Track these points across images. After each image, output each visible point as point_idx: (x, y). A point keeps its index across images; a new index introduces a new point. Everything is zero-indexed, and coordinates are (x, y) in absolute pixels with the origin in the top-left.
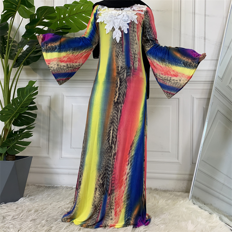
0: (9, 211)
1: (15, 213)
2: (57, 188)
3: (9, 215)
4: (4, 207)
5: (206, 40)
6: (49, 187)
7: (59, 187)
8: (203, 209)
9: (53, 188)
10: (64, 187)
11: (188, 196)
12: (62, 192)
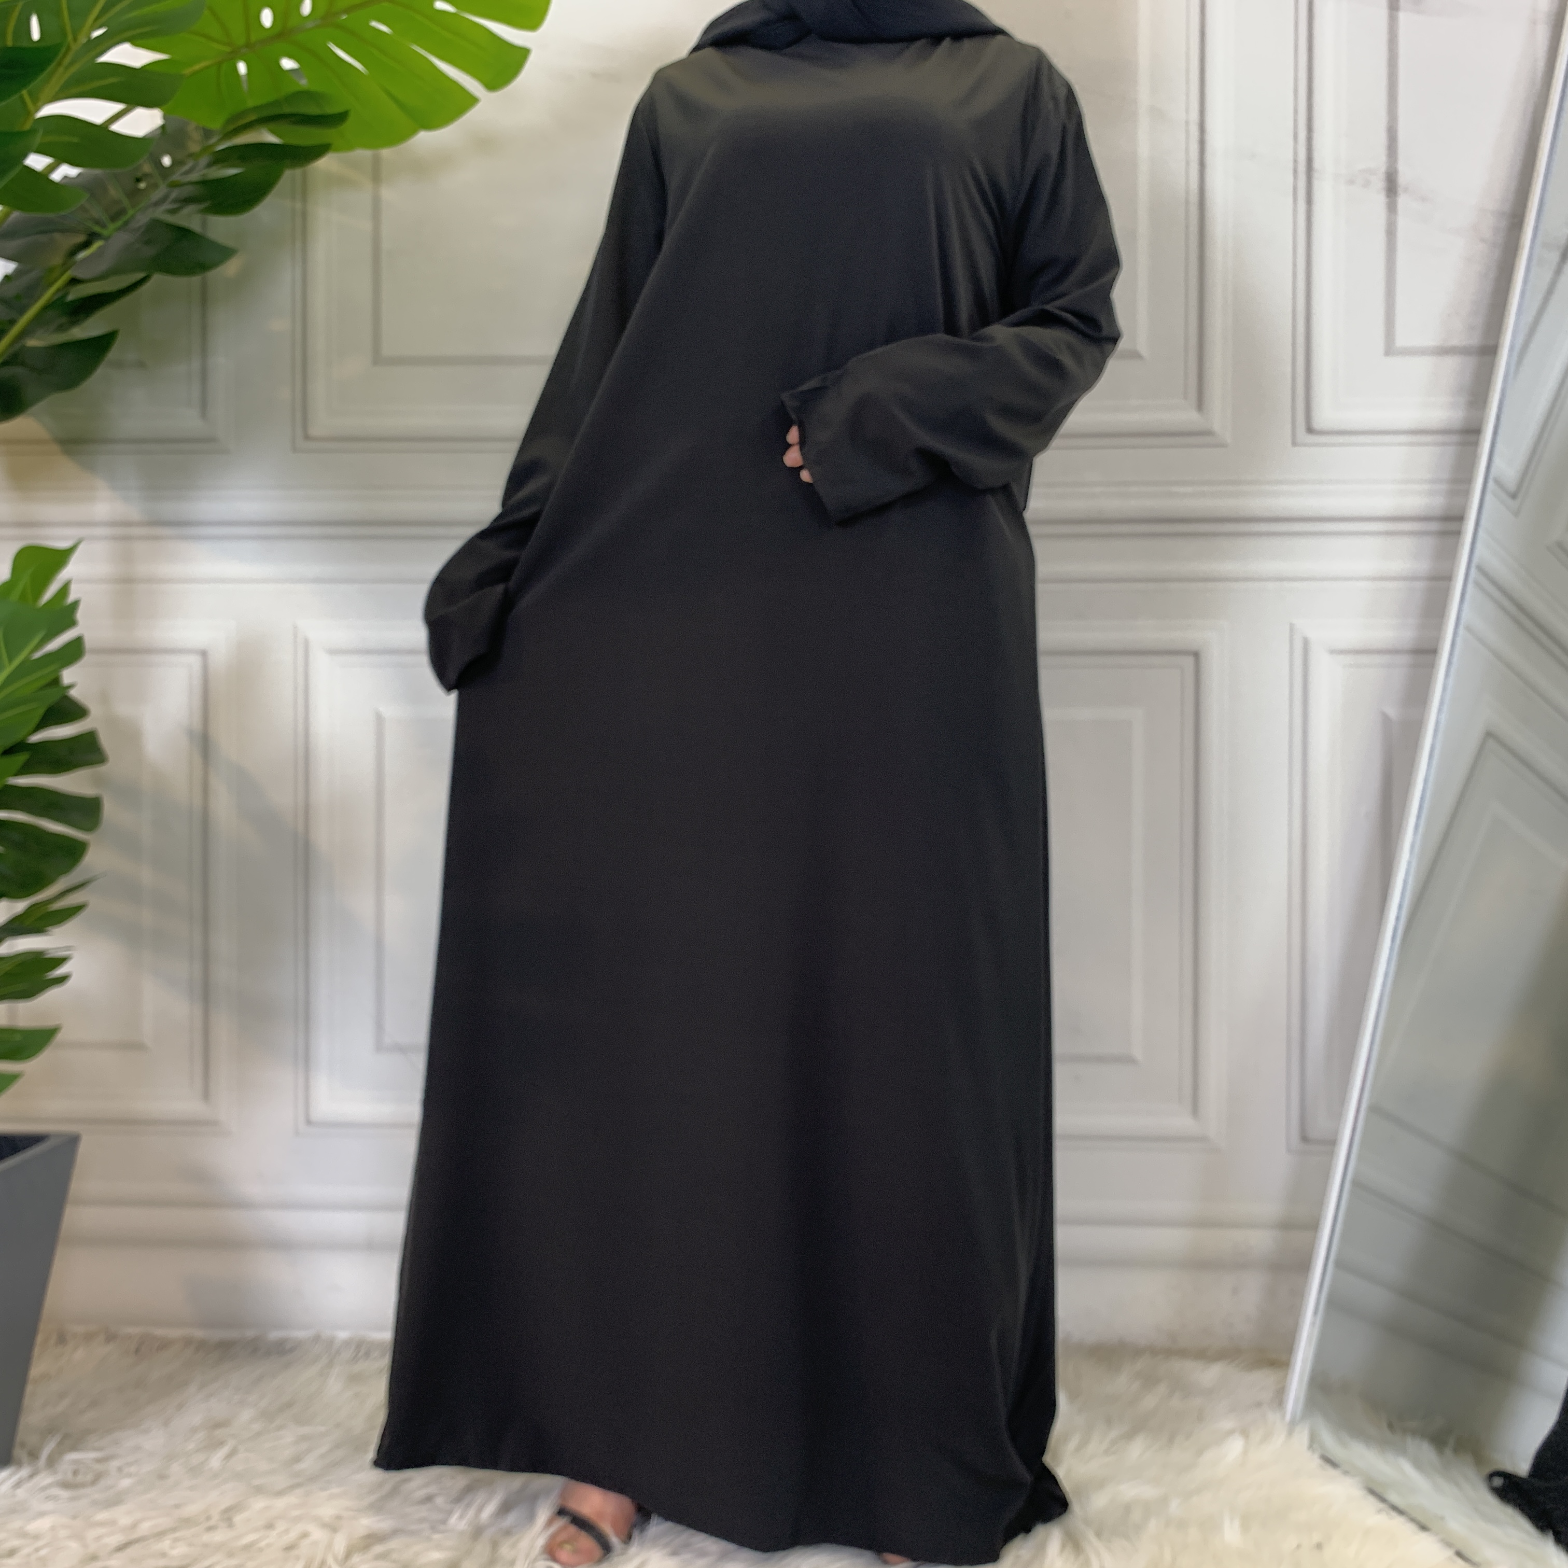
2: (282, 1350)
5: (1403, 200)
6: (224, 1350)
7: (301, 1345)
8: (1400, 1512)
9: (255, 1351)
10: (337, 1343)
11: (1279, 1395)
12: (321, 1388)
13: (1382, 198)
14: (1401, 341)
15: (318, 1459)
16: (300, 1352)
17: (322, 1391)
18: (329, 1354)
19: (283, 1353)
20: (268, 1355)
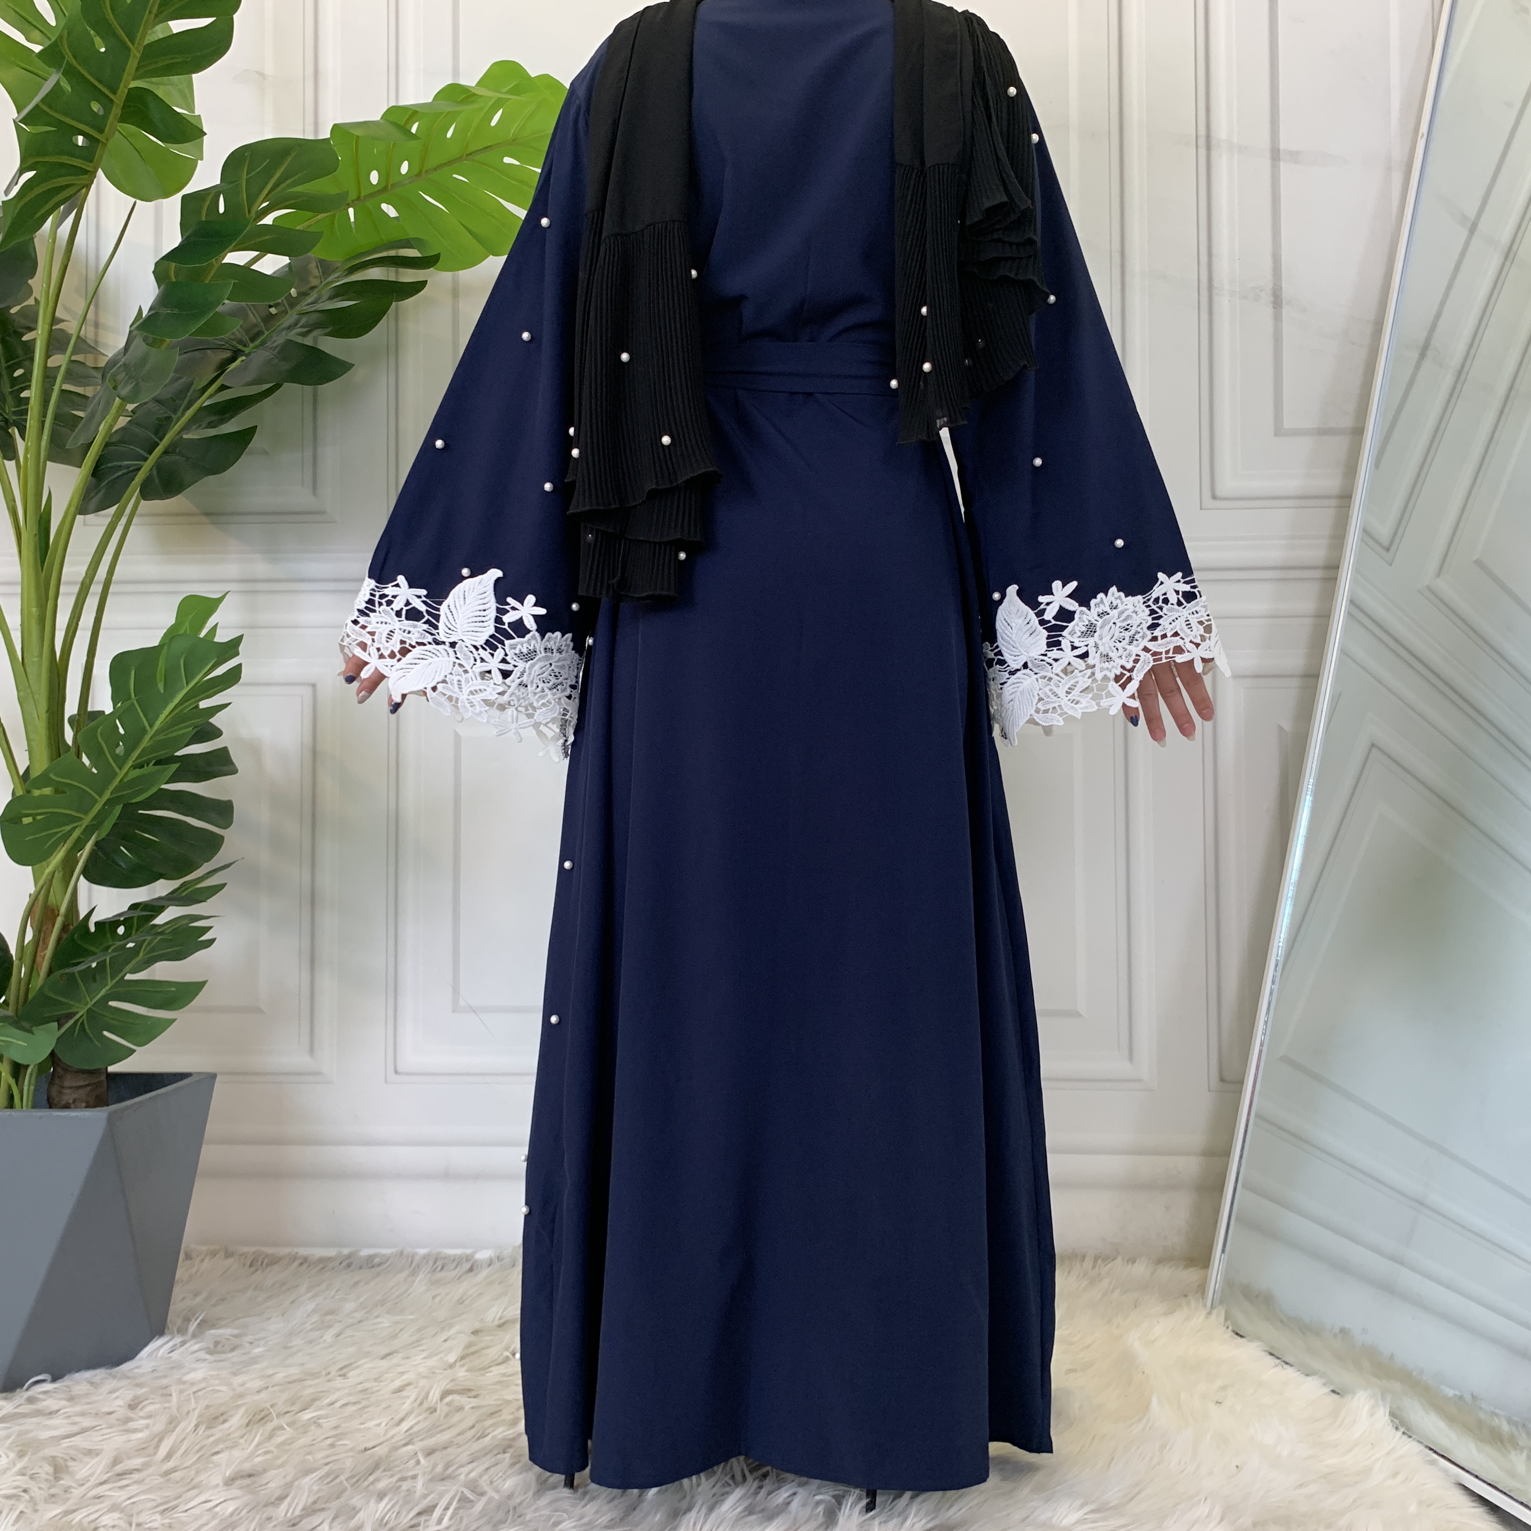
0: (86, 1422)
1: (125, 1437)
2: (372, 1264)
3: (90, 1453)
4: (50, 1403)
5: (1284, 311)
6: (323, 1262)
7: (387, 1260)
8: (1292, 1366)
9: (349, 1265)
10: (417, 1258)
11: (1202, 1288)
12: (407, 1290)
13: (1269, 310)
14: (1287, 424)
15: (411, 1336)
16: (388, 1263)
17: (409, 1292)
18: (411, 1266)
19: (373, 1267)
20: (360, 1268)
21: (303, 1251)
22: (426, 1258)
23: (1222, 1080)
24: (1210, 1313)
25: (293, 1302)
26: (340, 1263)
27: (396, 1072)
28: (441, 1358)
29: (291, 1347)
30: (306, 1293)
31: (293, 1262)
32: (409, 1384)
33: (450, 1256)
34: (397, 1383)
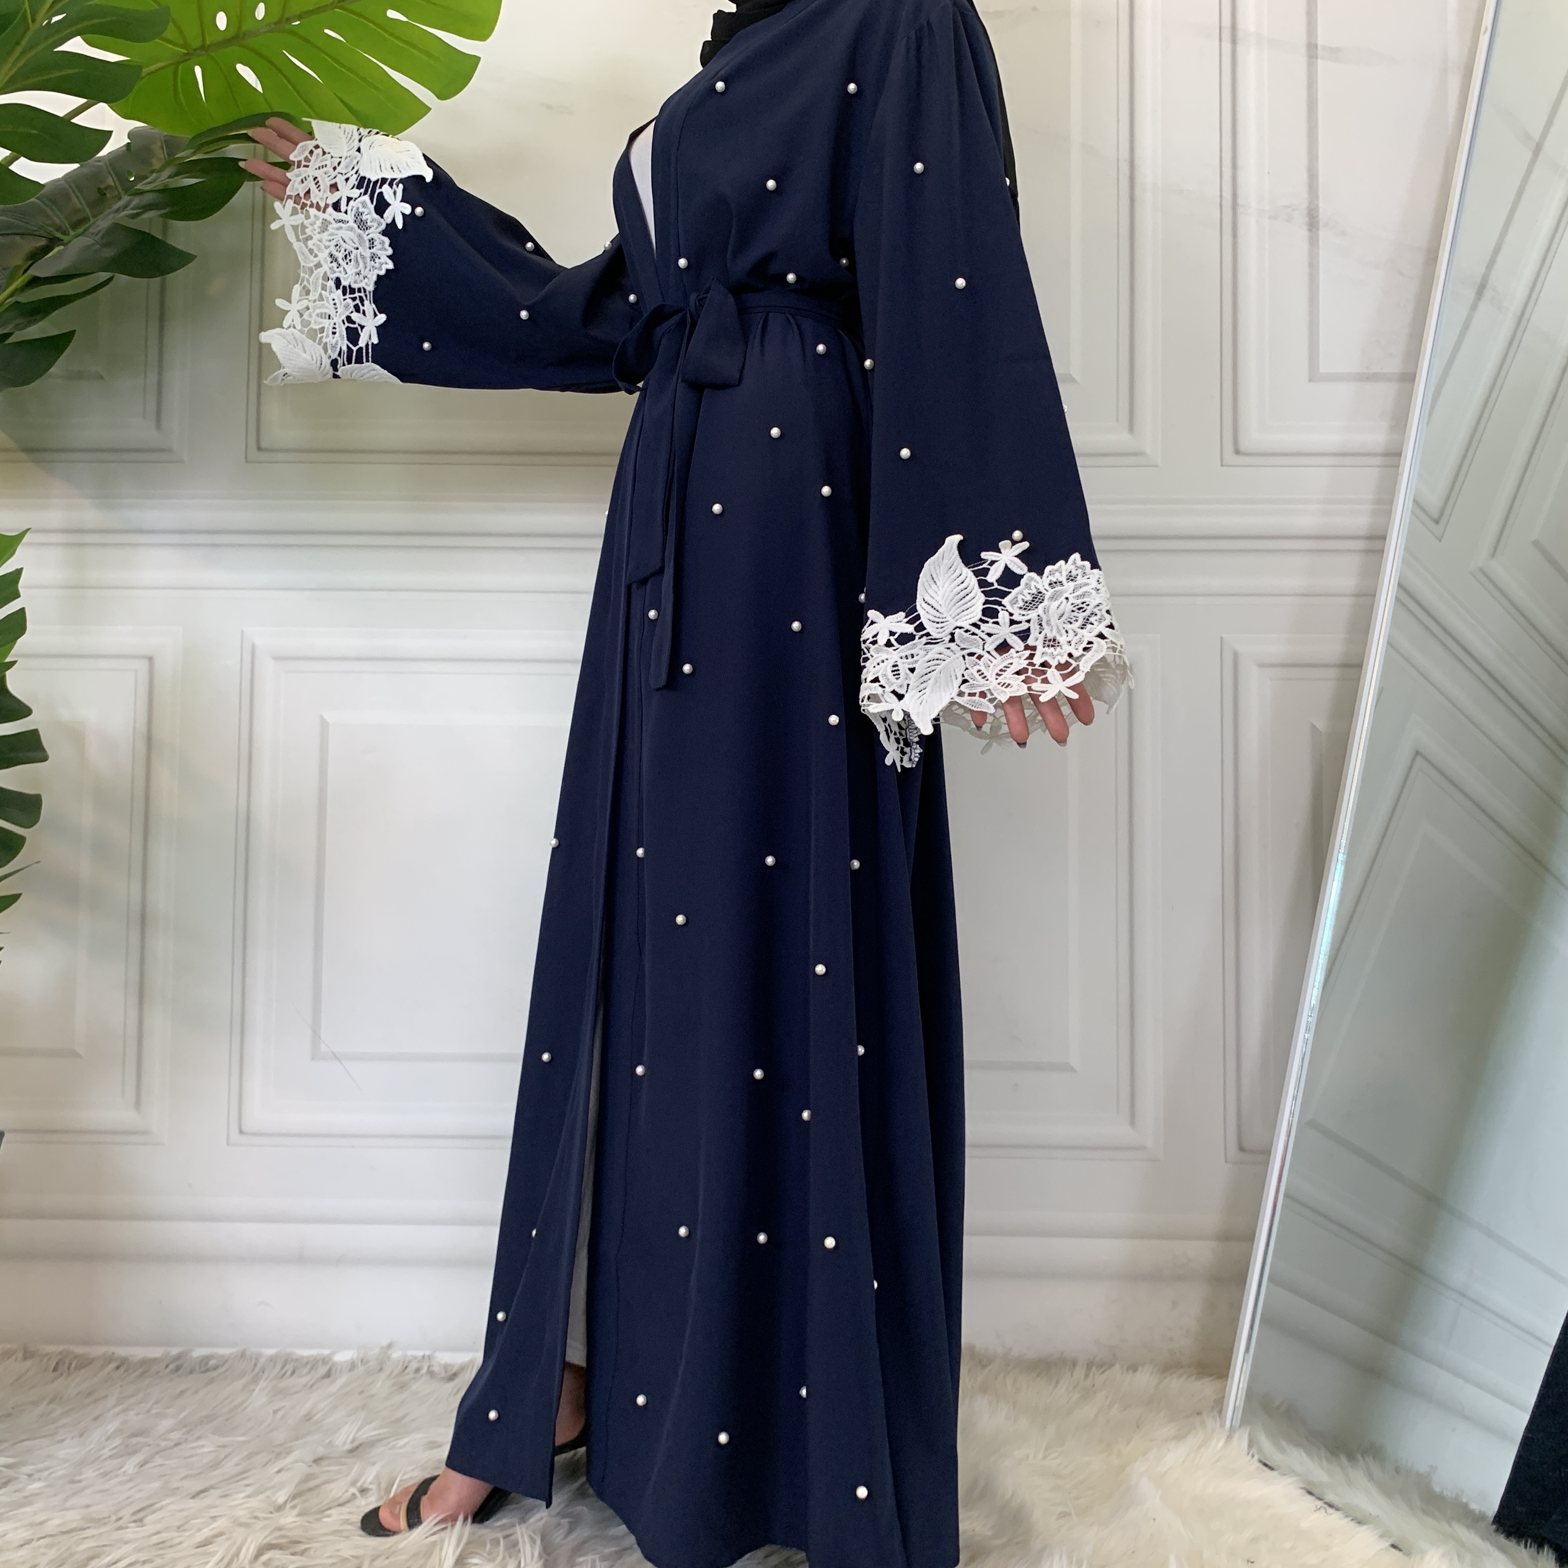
2: (205, 1368)
5: (1322, 233)
6: (145, 1367)
7: (226, 1362)
8: (1337, 1509)
9: (178, 1369)
10: (262, 1360)
11: (1219, 1405)
12: (244, 1402)
13: (1304, 233)
14: (1324, 368)
15: (237, 1465)
16: (224, 1369)
17: (245, 1405)
18: (253, 1370)
19: (207, 1371)
20: (191, 1372)
21: (122, 1351)
22: (273, 1359)
23: (1242, 1149)
24: (1229, 1438)
25: (96, 1419)
26: (167, 1367)
27: (241, 1132)
28: (268, 1497)
29: (80, 1481)
30: (115, 1406)
31: (109, 1363)
32: (221, 1534)
33: (303, 1357)
34: (206, 1533)
